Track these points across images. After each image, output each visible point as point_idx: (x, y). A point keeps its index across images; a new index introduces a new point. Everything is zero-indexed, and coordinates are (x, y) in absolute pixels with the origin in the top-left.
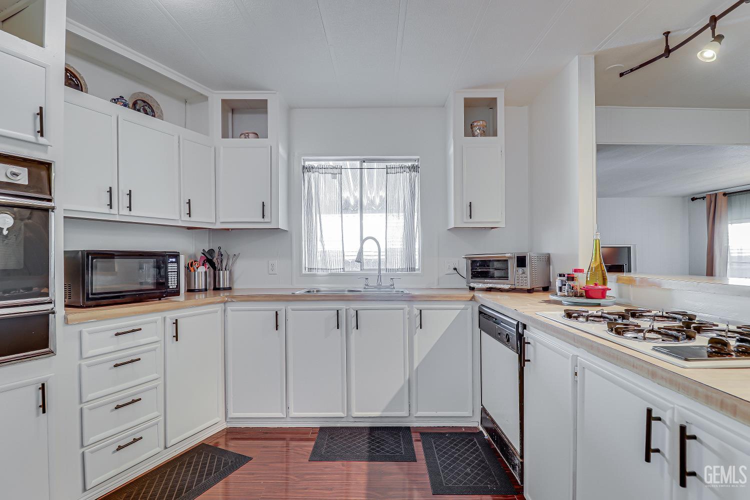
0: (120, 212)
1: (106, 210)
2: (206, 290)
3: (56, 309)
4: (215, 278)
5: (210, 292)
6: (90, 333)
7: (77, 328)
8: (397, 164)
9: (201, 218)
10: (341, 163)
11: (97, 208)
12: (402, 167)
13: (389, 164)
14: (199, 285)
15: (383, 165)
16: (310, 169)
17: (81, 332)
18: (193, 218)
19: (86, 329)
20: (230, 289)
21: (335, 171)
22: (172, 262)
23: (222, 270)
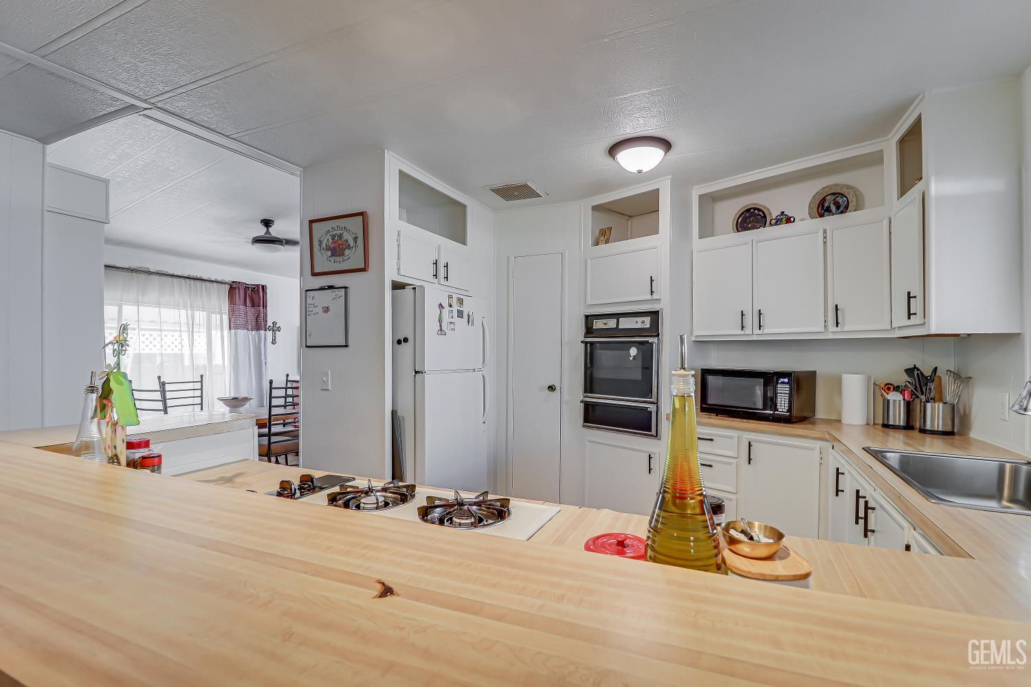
0: (752, 333)
22: (783, 383)
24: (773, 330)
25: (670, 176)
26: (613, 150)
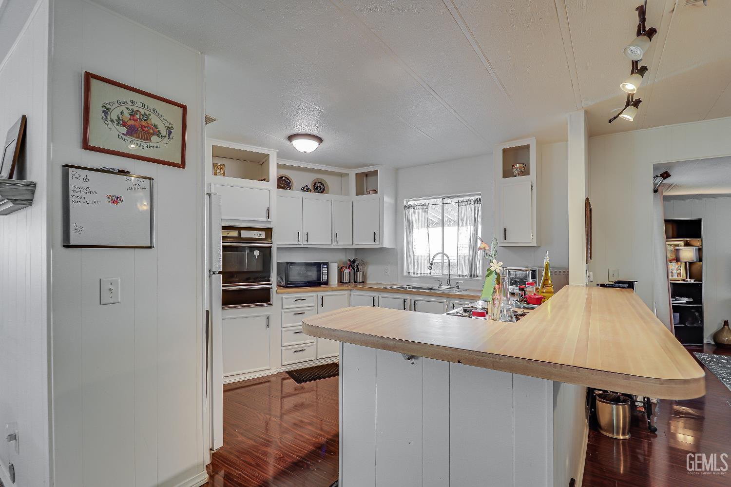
0: (303, 244)
1: (297, 243)
2: (350, 282)
3: (273, 287)
4: (355, 275)
5: (352, 285)
6: (286, 298)
7: (280, 296)
8: (466, 199)
9: (344, 242)
10: (426, 202)
11: (292, 242)
12: (469, 201)
13: (461, 199)
14: (346, 280)
15: (456, 200)
16: (408, 207)
17: (282, 297)
18: (339, 243)
19: (284, 296)
20: (363, 282)
21: (426, 207)
22: (325, 268)
23: (358, 271)
24: (313, 242)
25: (278, 151)
26: (291, 138)
